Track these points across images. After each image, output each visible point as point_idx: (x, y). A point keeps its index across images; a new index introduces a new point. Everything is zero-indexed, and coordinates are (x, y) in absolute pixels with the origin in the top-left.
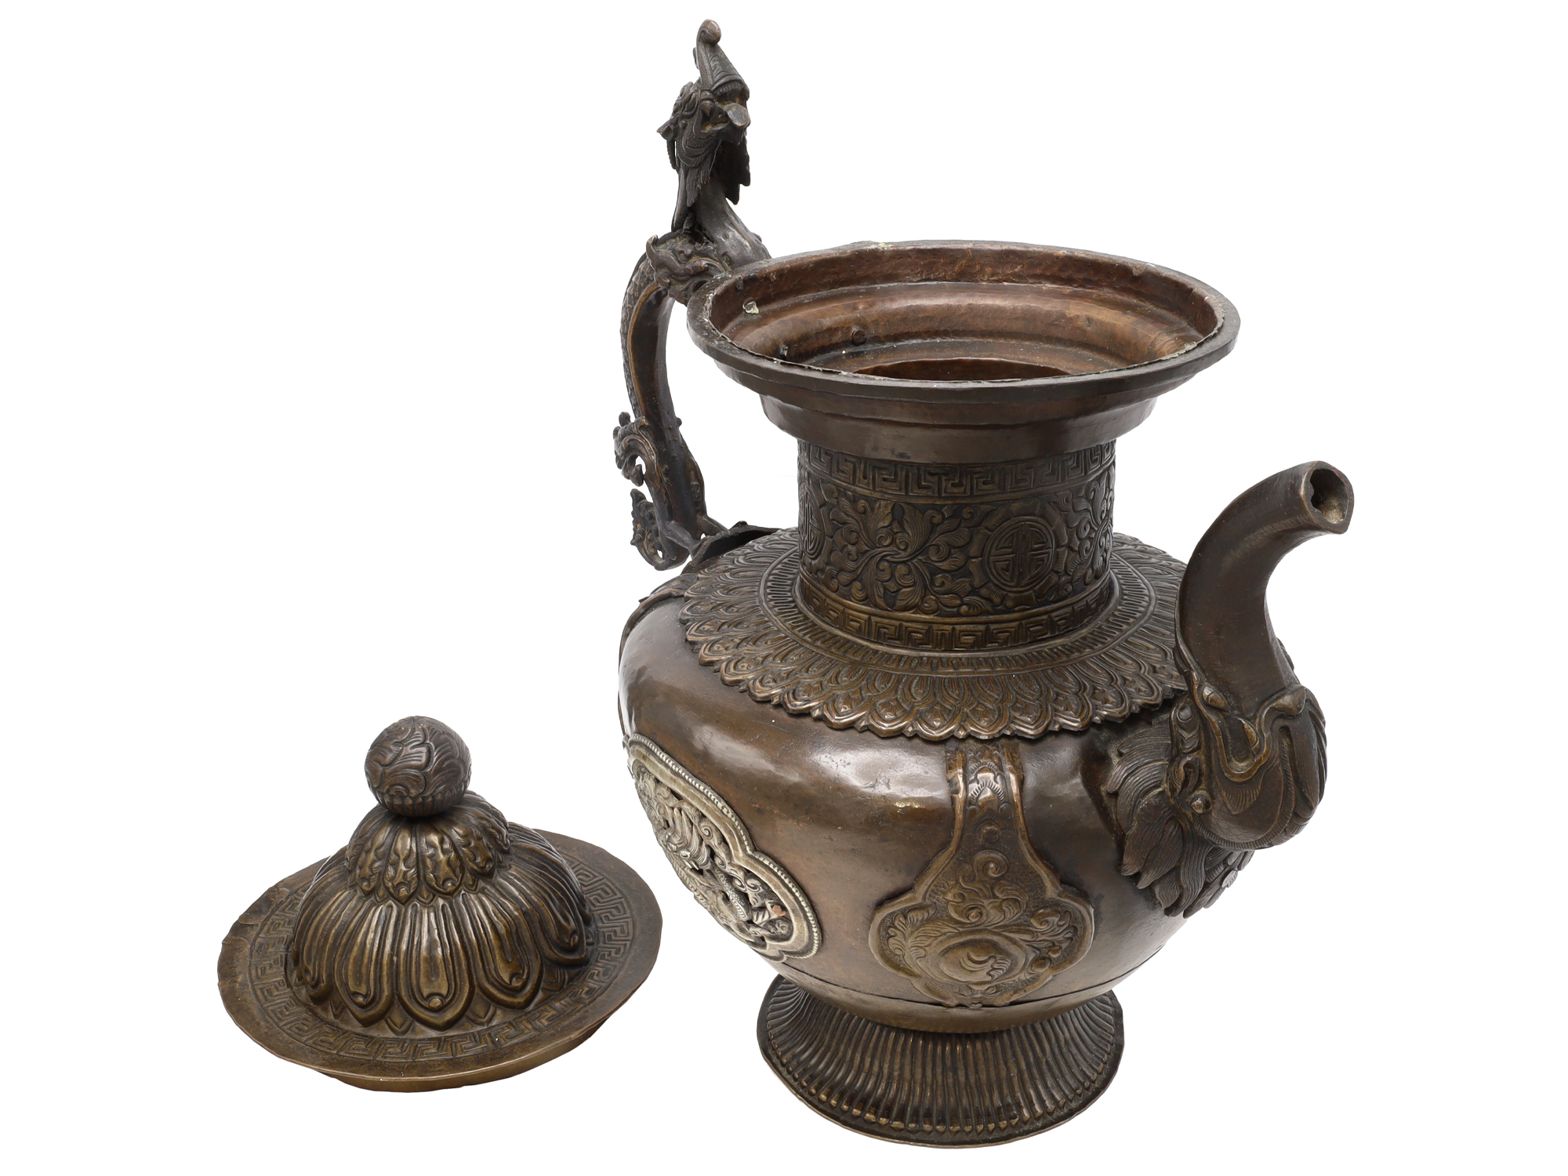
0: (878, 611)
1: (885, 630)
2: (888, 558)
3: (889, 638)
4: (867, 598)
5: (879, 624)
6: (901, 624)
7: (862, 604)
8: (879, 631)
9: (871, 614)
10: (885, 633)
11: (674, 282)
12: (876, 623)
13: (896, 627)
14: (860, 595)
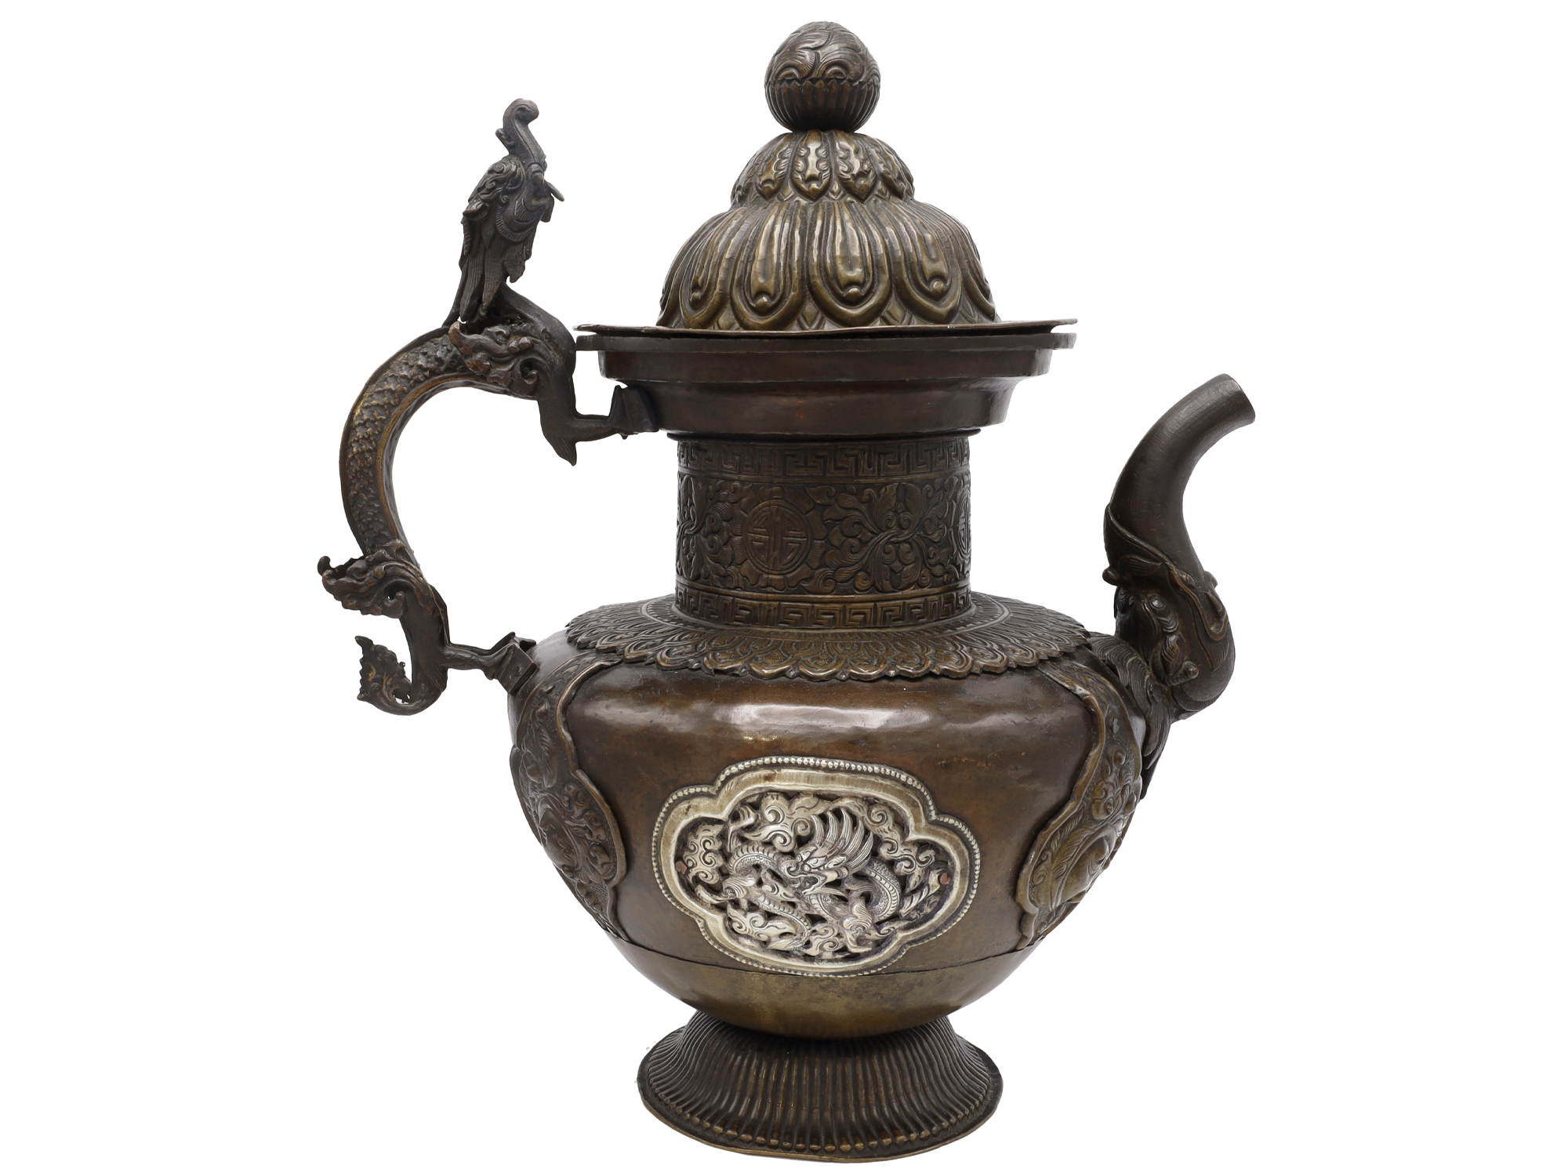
0: (880, 595)
1: (890, 613)
2: (893, 540)
3: (895, 620)
4: (873, 585)
5: (884, 609)
6: (904, 603)
7: (868, 593)
8: (885, 616)
9: (875, 601)
10: (890, 616)
11: (493, 365)
12: (882, 607)
13: (900, 606)
14: (867, 584)
